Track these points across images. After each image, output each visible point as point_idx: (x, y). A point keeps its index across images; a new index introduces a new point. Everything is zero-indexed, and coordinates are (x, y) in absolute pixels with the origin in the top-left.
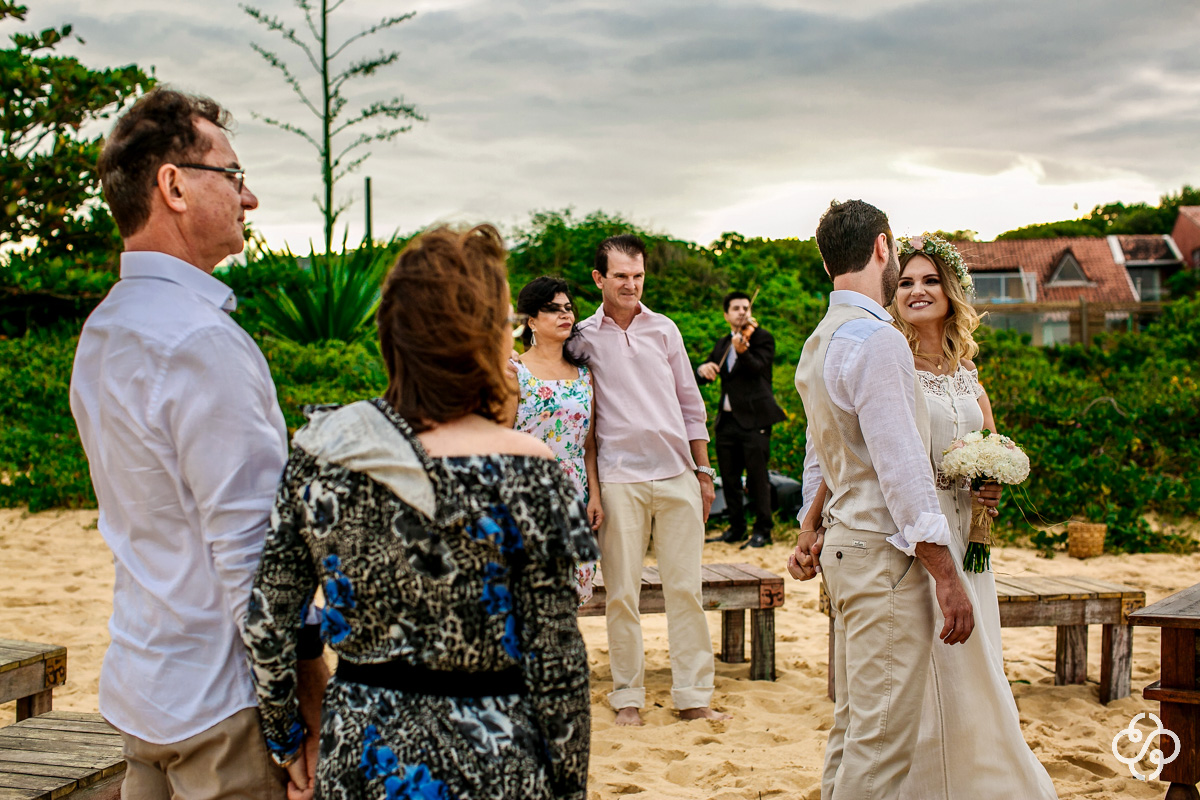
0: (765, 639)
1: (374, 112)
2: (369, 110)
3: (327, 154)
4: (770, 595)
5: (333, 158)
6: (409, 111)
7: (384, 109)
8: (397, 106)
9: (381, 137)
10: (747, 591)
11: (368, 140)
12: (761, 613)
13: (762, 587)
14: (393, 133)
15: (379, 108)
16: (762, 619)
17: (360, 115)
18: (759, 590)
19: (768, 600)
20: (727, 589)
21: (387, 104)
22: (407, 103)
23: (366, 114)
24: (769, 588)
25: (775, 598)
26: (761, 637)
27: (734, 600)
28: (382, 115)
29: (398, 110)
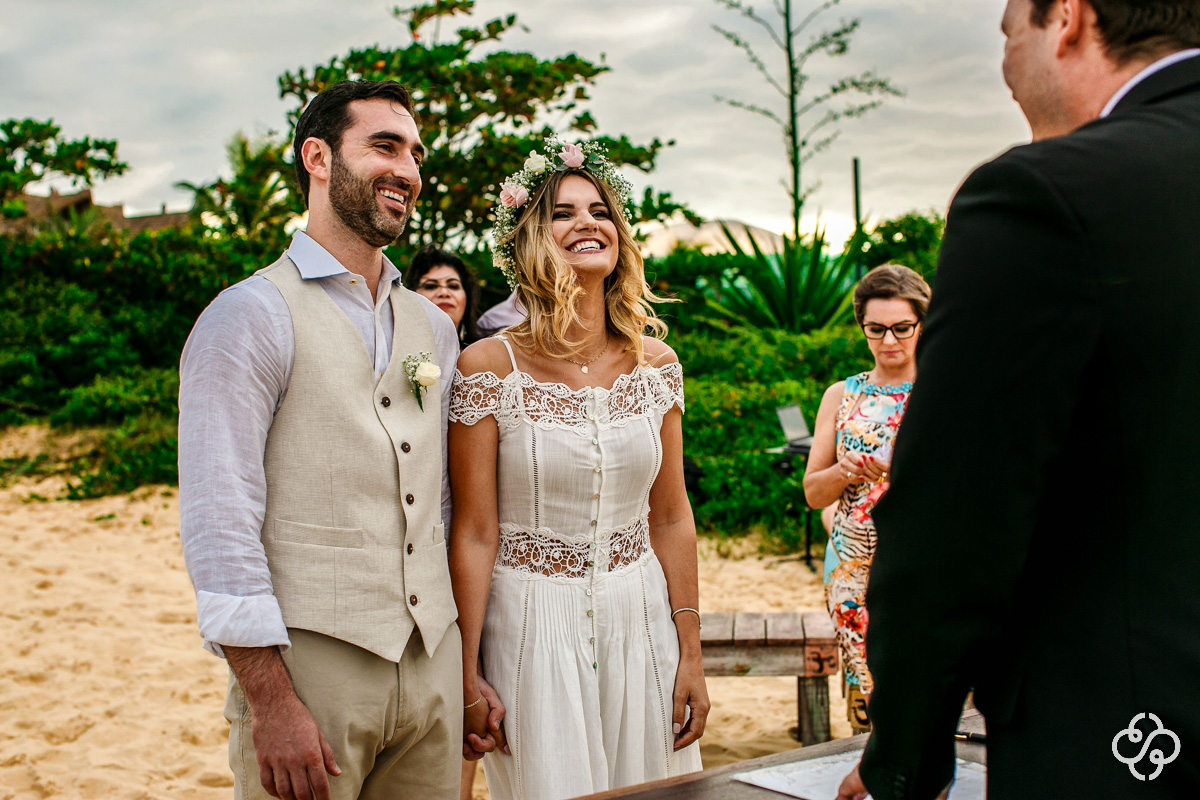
0: (816, 717)
1: (843, 86)
2: (837, 85)
3: (792, 133)
4: (819, 660)
5: (801, 137)
6: (882, 85)
7: (855, 84)
8: (868, 80)
9: (849, 113)
10: (786, 654)
11: (835, 117)
12: (810, 682)
13: (808, 649)
14: (862, 109)
15: (848, 83)
16: (812, 691)
17: (828, 91)
18: (804, 653)
19: (816, 666)
20: (760, 650)
21: (858, 79)
22: (881, 76)
23: (835, 90)
24: (817, 650)
25: (826, 664)
26: (810, 713)
27: (769, 663)
28: (852, 91)
29: (871, 85)
